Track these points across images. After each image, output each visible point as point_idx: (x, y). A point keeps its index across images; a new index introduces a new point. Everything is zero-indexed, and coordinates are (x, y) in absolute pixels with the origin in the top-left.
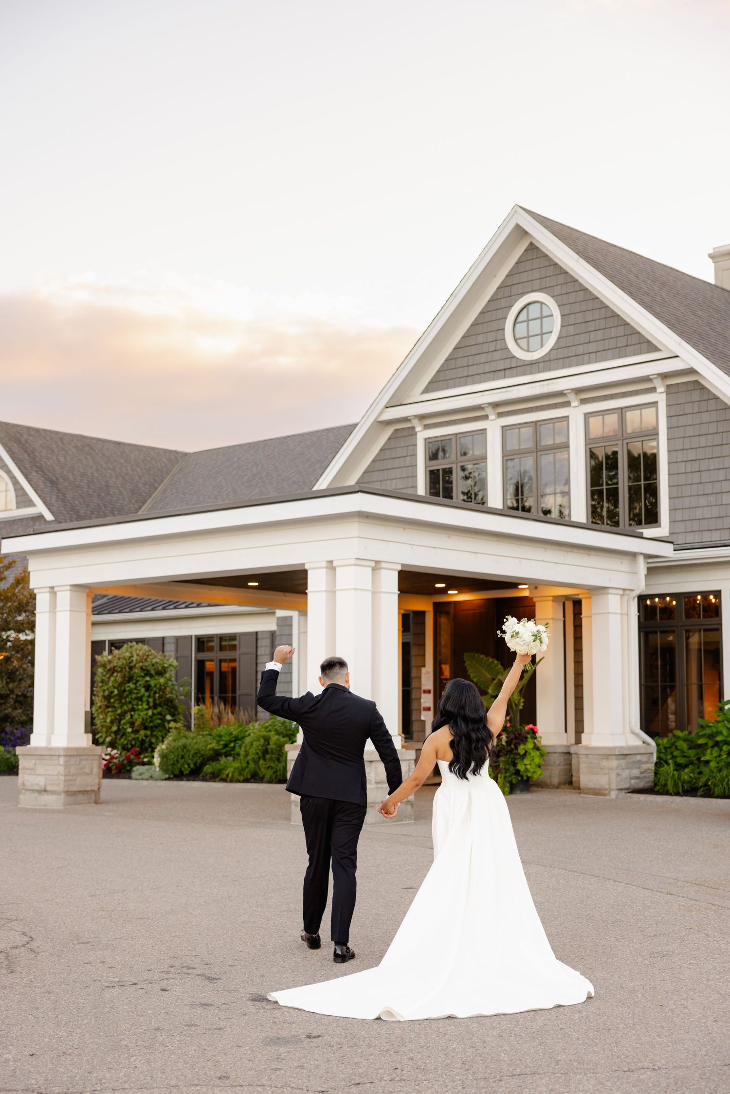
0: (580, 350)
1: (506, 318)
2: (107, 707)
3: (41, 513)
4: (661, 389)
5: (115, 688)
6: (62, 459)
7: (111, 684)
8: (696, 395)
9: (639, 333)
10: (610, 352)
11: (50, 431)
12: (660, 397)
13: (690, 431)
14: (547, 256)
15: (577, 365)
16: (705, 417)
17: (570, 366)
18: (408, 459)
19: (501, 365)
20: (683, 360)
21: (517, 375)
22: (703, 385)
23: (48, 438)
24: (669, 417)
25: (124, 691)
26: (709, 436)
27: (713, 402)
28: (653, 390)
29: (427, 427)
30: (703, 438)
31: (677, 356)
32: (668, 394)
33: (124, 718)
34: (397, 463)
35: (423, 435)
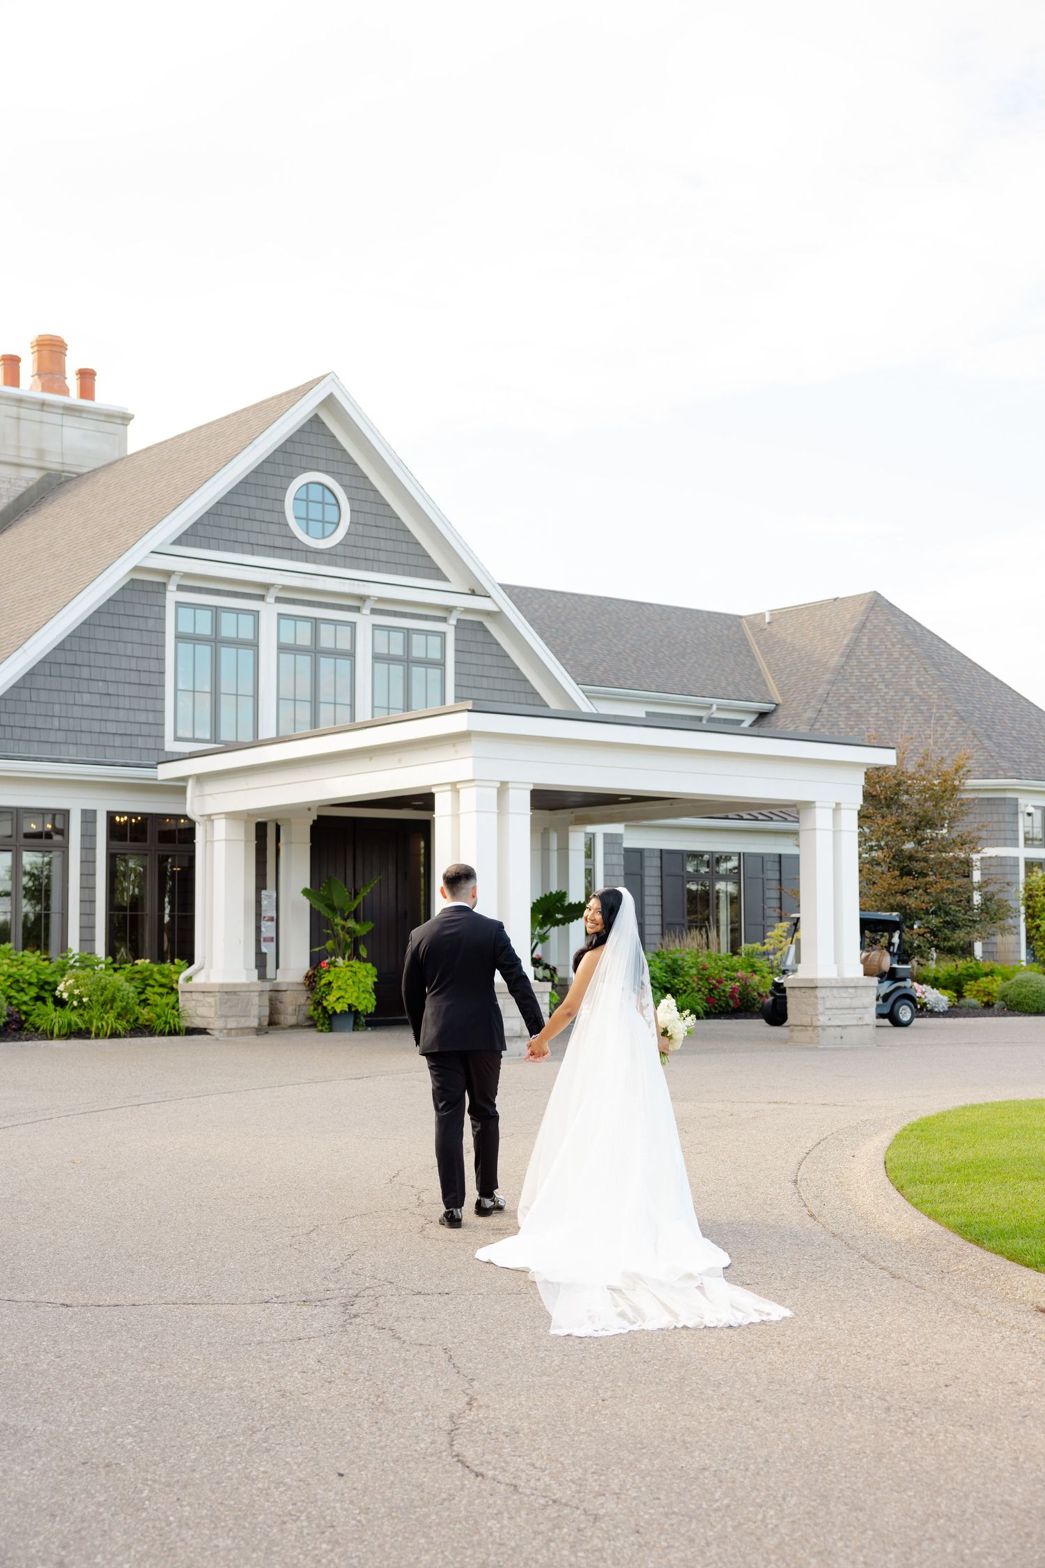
0: (370, 554)
1: (287, 489)
4: (453, 621)
8: (480, 637)
9: (429, 557)
10: (400, 568)
12: (449, 629)
13: (474, 670)
14: (334, 437)
15: (366, 569)
16: (488, 660)
17: (358, 568)
18: (151, 622)
19: (279, 542)
20: (494, 601)
21: (297, 560)
22: (485, 627)
24: (457, 651)
26: (490, 679)
27: (494, 647)
28: (444, 620)
29: (181, 588)
30: (485, 680)
31: (489, 597)
32: (456, 627)
34: (135, 623)
35: (173, 596)
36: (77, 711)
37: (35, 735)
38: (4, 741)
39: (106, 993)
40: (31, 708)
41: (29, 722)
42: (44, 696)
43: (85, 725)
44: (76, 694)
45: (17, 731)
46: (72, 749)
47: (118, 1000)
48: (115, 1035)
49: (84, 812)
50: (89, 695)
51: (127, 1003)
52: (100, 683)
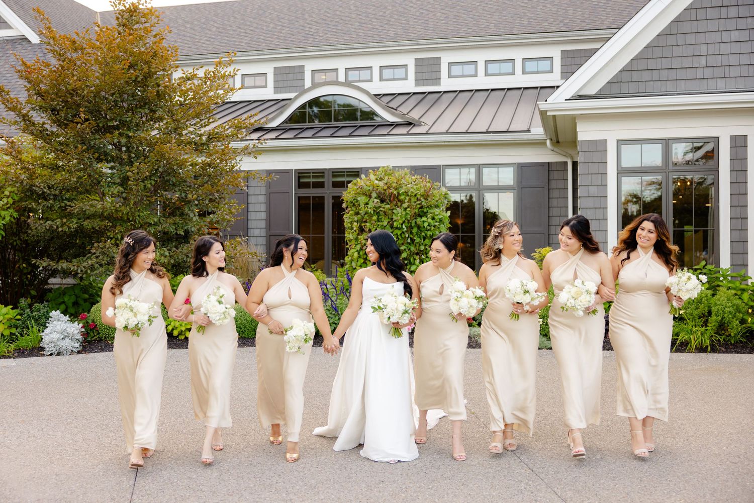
3: (23, 36)
36: (725, 48)
37: (682, 74)
38: (652, 83)
39: (702, 306)
40: (678, 51)
41: (676, 63)
42: (690, 39)
43: (733, 60)
44: (723, 33)
45: (664, 74)
46: (721, 84)
47: (713, 314)
48: (701, 349)
49: (733, 138)
50: (737, 32)
51: (723, 318)
52: (749, 19)
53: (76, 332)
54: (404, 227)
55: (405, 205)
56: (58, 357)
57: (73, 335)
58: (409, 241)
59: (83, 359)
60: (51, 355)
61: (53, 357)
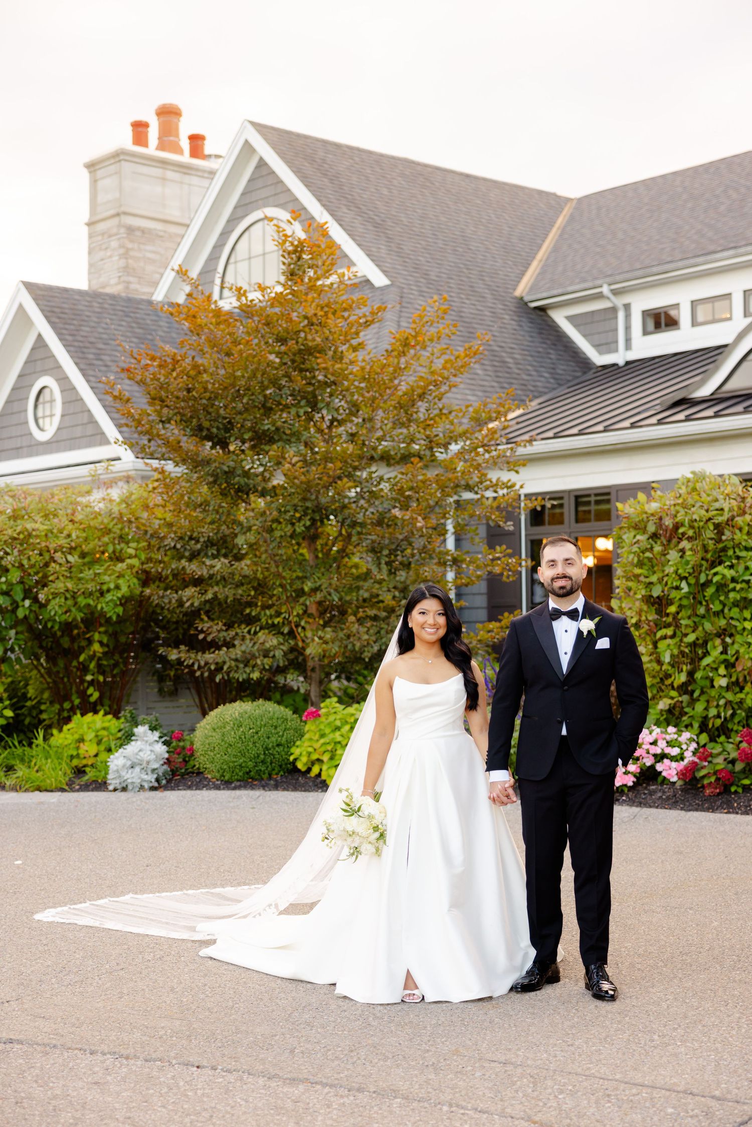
2: (659, 626)
3: (365, 276)
5: (682, 578)
6: (385, 192)
7: (669, 569)
11: (358, 149)
23: (357, 159)
25: (708, 583)
33: (706, 654)
53: (153, 757)
54: (684, 584)
55: (685, 544)
56: (123, 794)
57: (148, 763)
58: (702, 610)
59: (147, 799)
60: (115, 790)
61: (118, 794)
